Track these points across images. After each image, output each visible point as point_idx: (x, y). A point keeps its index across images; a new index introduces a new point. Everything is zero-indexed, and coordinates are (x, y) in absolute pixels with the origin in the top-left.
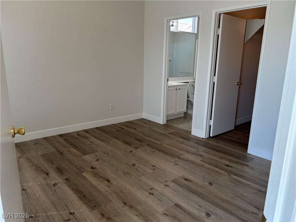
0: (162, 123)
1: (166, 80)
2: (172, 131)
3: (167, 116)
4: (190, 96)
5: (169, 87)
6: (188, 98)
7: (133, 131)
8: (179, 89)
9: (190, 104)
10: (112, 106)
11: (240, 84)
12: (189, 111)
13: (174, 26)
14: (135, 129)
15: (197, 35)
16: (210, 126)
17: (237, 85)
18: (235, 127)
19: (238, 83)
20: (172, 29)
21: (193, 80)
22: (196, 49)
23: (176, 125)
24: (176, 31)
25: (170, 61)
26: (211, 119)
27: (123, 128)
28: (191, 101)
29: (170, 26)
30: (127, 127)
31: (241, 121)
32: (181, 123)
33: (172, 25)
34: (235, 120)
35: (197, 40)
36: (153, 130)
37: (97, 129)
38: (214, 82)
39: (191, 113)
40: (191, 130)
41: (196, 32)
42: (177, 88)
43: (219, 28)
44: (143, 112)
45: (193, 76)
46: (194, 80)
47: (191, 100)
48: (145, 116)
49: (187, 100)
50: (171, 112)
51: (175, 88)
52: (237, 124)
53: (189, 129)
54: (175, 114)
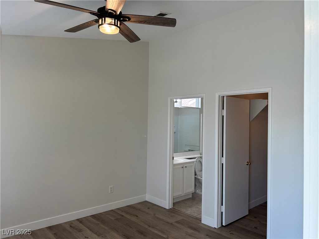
0: (167, 208)
1: (171, 158)
2: (179, 218)
3: (173, 199)
4: (197, 173)
5: (174, 165)
6: (195, 175)
7: (134, 219)
8: (186, 167)
9: (198, 183)
10: (111, 188)
11: (249, 164)
12: (197, 190)
13: (177, 103)
14: (137, 216)
15: (201, 110)
16: (222, 212)
17: (247, 164)
18: (250, 210)
19: (247, 163)
20: (176, 105)
21: (199, 155)
22: (201, 123)
23: (183, 210)
24: (179, 107)
25: (175, 133)
26: (222, 205)
27: (123, 216)
28: (198, 179)
29: (174, 102)
30: (127, 213)
31: (255, 203)
32: (190, 207)
33: (176, 102)
34: (249, 202)
35: (202, 114)
36: (158, 218)
37: (92, 218)
38: (223, 164)
39: (200, 193)
40: (201, 217)
41: (200, 107)
42: (183, 166)
43: (223, 109)
44: (146, 194)
45: (199, 150)
46: (201, 155)
47: (199, 177)
48: (149, 198)
49: (195, 177)
50: (177, 194)
51: (182, 166)
52: (252, 207)
53: (199, 216)
54: (182, 195)
